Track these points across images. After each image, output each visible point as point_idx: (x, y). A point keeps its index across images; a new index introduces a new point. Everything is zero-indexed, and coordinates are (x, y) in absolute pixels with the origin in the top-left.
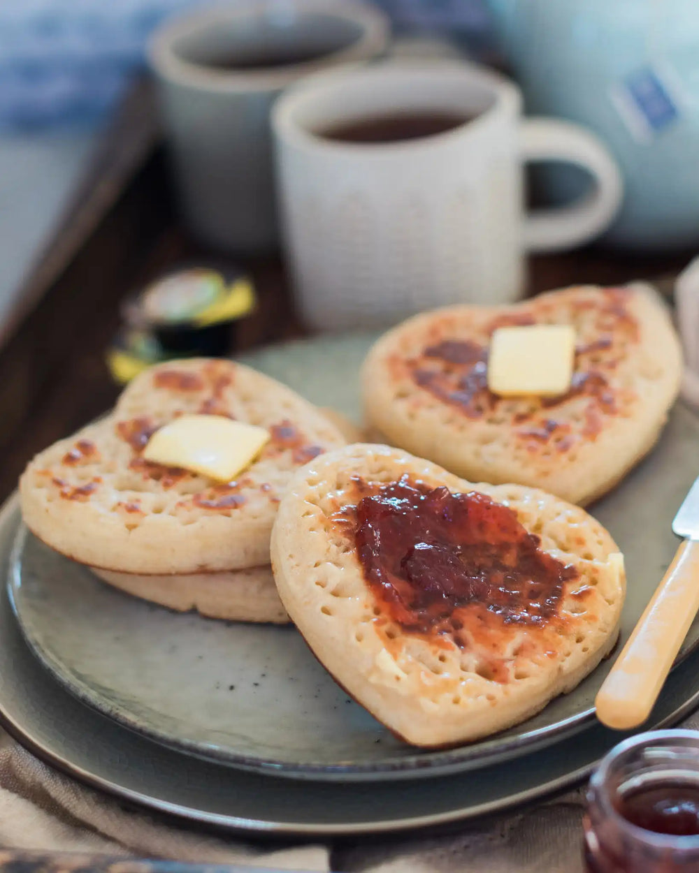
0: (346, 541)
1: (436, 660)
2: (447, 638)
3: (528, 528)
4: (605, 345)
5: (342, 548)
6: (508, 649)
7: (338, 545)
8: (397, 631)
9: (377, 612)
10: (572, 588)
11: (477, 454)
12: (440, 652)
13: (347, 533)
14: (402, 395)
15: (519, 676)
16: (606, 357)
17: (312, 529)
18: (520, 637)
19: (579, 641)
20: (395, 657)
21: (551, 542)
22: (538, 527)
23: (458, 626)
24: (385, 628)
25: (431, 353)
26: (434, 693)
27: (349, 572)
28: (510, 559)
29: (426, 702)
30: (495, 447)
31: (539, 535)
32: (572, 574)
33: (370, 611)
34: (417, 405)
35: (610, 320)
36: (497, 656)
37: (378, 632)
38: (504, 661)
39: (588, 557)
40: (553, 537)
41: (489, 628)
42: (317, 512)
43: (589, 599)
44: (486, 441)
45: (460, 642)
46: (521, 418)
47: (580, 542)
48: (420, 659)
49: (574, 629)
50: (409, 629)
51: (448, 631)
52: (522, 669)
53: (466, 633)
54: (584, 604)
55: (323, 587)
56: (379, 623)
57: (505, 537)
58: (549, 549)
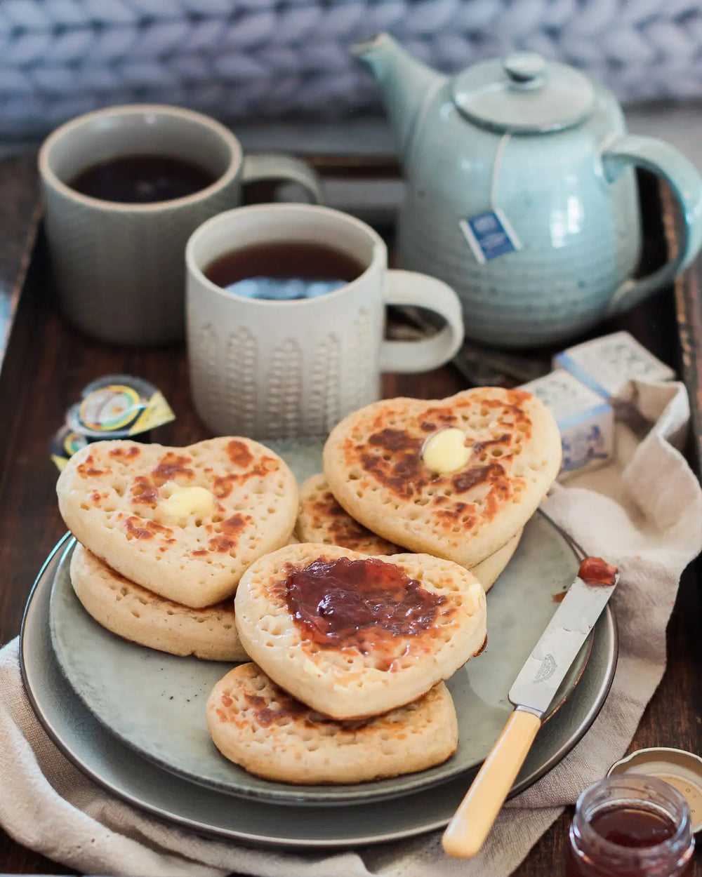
0: (281, 601)
1: (345, 663)
2: (354, 648)
3: (411, 577)
4: (505, 439)
5: (278, 605)
6: (396, 652)
7: (276, 604)
8: (317, 647)
9: (304, 639)
10: (442, 610)
11: (407, 526)
12: (348, 658)
13: (281, 597)
14: (353, 477)
15: (405, 667)
16: (506, 450)
17: (256, 598)
18: (405, 643)
19: (447, 641)
20: (316, 663)
21: (430, 583)
22: (420, 576)
23: (361, 641)
24: (308, 648)
25: (375, 440)
26: (344, 682)
27: (284, 618)
28: (399, 597)
29: (338, 687)
30: (419, 522)
31: (419, 580)
32: (444, 600)
33: (298, 639)
34: (365, 485)
35: (511, 418)
36: (389, 656)
37: (304, 650)
38: (394, 659)
39: (456, 589)
40: (431, 581)
41: (383, 640)
42: (259, 587)
43: (454, 615)
44: (414, 517)
45: (363, 651)
46: (439, 501)
47: (449, 581)
48: (335, 663)
49: (443, 634)
50: (326, 646)
51: (355, 645)
52: (407, 663)
53: (367, 644)
54: (450, 618)
55: (266, 630)
56: (305, 645)
57: (393, 584)
58: (427, 587)
